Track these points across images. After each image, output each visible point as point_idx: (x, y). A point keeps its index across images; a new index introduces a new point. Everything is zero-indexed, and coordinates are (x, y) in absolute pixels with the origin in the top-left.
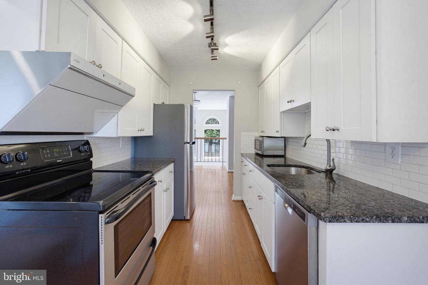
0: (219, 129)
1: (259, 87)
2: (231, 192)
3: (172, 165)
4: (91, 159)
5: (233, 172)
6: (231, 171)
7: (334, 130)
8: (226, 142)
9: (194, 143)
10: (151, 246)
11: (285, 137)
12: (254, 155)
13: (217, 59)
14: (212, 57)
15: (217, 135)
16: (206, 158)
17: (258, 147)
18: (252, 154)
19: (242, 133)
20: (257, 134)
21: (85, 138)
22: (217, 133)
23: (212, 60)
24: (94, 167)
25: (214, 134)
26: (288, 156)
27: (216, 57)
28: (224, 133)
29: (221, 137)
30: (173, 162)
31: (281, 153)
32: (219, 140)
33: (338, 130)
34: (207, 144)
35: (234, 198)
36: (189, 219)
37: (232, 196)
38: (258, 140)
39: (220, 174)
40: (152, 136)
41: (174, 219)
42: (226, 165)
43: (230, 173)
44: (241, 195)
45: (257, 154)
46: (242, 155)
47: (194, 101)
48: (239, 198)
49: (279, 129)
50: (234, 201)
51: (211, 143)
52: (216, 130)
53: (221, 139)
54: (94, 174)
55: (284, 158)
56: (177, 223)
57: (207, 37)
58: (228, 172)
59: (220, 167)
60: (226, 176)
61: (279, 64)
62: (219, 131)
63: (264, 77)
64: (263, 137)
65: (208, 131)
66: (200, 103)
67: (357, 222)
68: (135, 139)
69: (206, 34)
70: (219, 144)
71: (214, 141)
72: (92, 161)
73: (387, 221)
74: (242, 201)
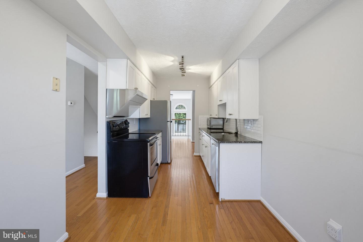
0: (185, 113)
1: (209, 88)
2: (193, 152)
3: (161, 133)
4: (128, 128)
5: (194, 142)
6: (193, 141)
7: (230, 115)
8: (191, 122)
9: (171, 122)
10: (157, 166)
11: (223, 118)
12: (206, 129)
13: (184, 76)
14: (182, 74)
15: (184, 117)
16: (177, 134)
17: (208, 124)
18: (205, 128)
19: (199, 116)
20: (209, 117)
21: (125, 119)
22: (183, 116)
23: (182, 76)
24: (130, 132)
25: (181, 116)
26: (224, 129)
27: (184, 74)
28: (189, 116)
29: (187, 118)
30: (161, 132)
31: (221, 127)
32: (186, 122)
33: (232, 115)
34: (177, 124)
35: (195, 154)
36: (170, 162)
37: (194, 154)
38: (209, 120)
39: (186, 144)
40: (150, 118)
41: (162, 162)
42: (191, 138)
43: (193, 143)
44: (199, 153)
45: (208, 128)
46: (200, 129)
47: (171, 95)
48: (198, 154)
49: (217, 114)
50: (195, 156)
51: (179, 123)
52: (183, 113)
53: (187, 120)
54: (130, 135)
55: (223, 130)
56: (164, 165)
57: (180, 64)
58: (192, 142)
59: (186, 139)
60: (190, 144)
61: (217, 80)
62: (185, 114)
63: (212, 84)
64: (211, 118)
65: (177, 114)
66: (173, 96)
67: (228, 143)
68: (140, 119)
69: (180, 67)
70: (186, 124)
71: (182, 122)
72: (128, 129)
73: (238, 143)
74: (200, 156)
